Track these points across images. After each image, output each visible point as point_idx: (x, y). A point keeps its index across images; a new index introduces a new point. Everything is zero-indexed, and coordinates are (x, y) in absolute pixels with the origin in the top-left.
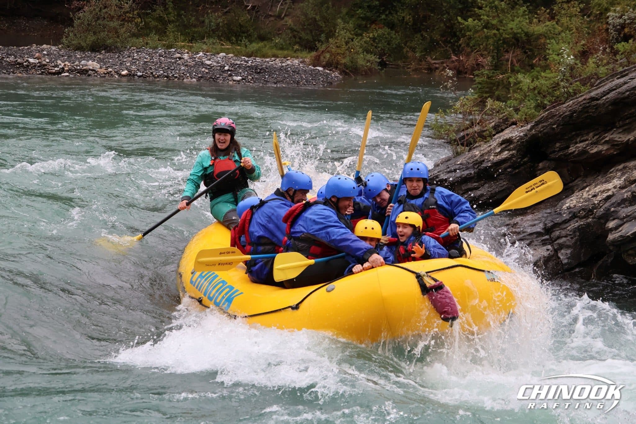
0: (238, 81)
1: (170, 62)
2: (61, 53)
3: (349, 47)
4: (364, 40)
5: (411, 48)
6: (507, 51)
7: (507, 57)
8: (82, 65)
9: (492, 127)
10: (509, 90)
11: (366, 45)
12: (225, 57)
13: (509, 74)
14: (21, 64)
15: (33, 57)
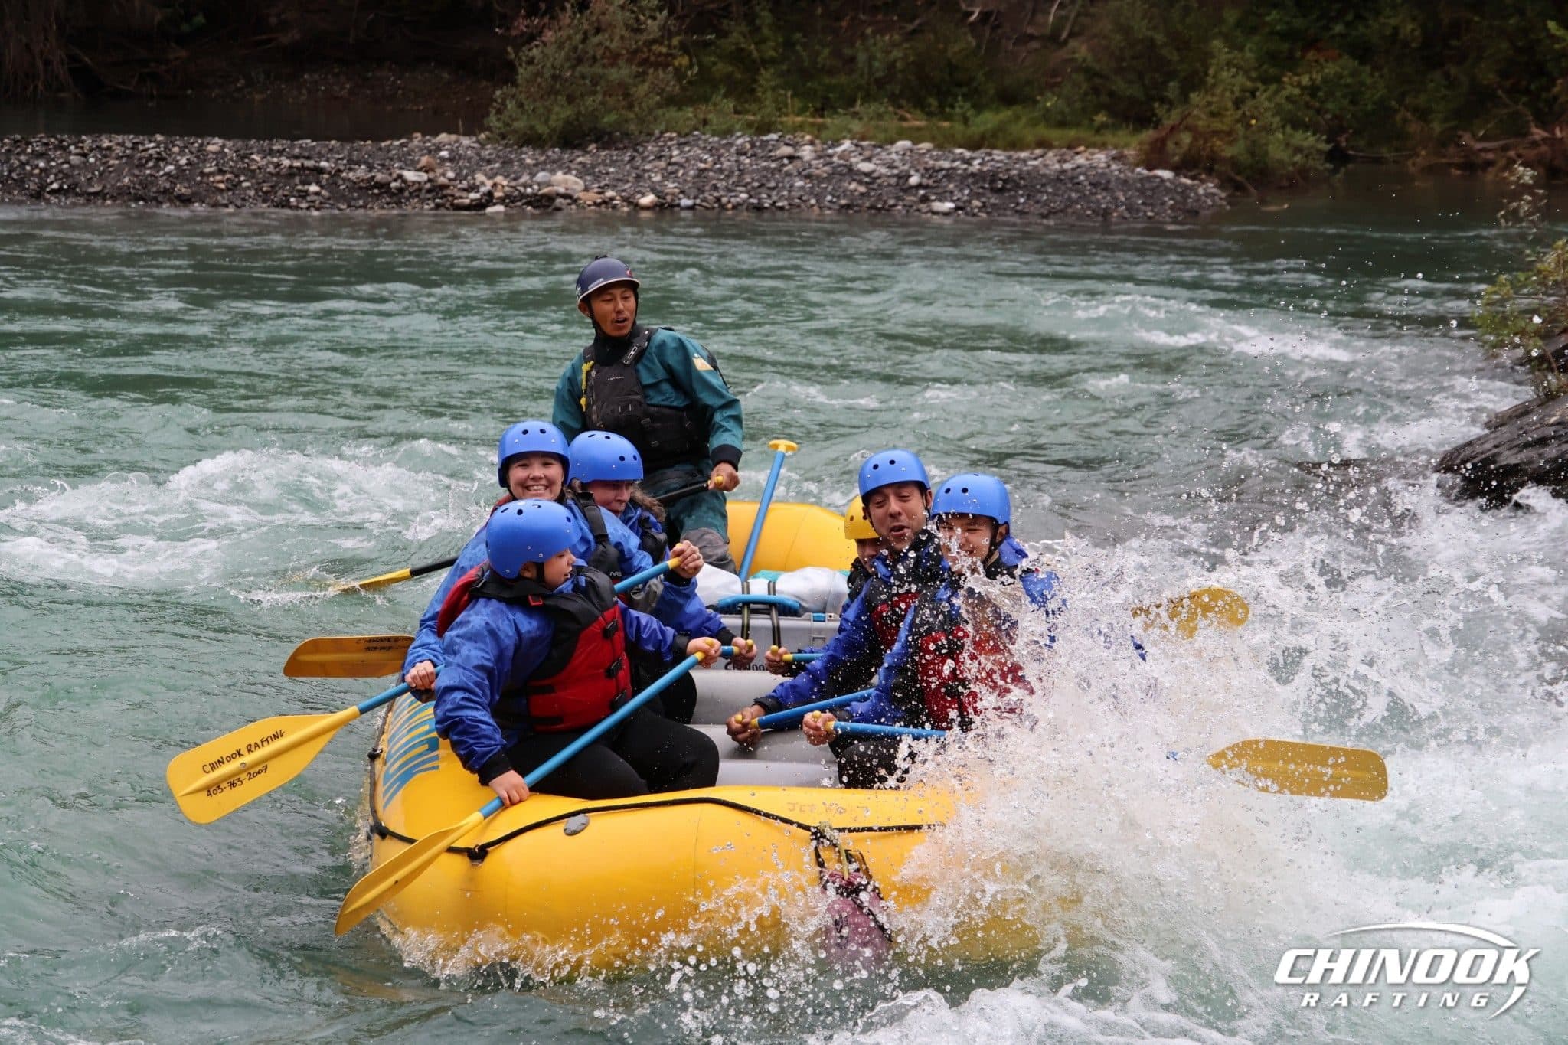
0: (946, 214)
1: (766, 168)
2: (485, 153)
3: (1244, 114)
4: (1286, 93)
5: (1415, 110)
8: (539, 184)
11: (1290, 107)
12: (911, 150)
14: (383, 186)
15: (413, 165)
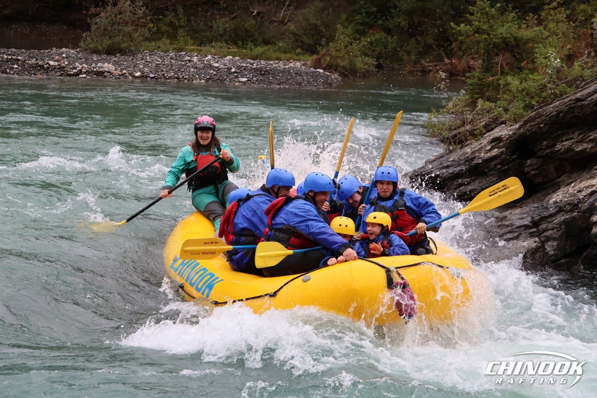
0: (244, 82)
1: (181, 64)
2: (79, 56)
3: (348, 51)
4: (362, 44)
5: (406, 51)
6: (497, 55)
7: (497, 60)
8: (99, 67)
9: (483, 126)
10: (499, 91)
11: (363, 49)
12: (232, 60)
13: (499, 76)
14: (42, 66)
15: (53, 59)
